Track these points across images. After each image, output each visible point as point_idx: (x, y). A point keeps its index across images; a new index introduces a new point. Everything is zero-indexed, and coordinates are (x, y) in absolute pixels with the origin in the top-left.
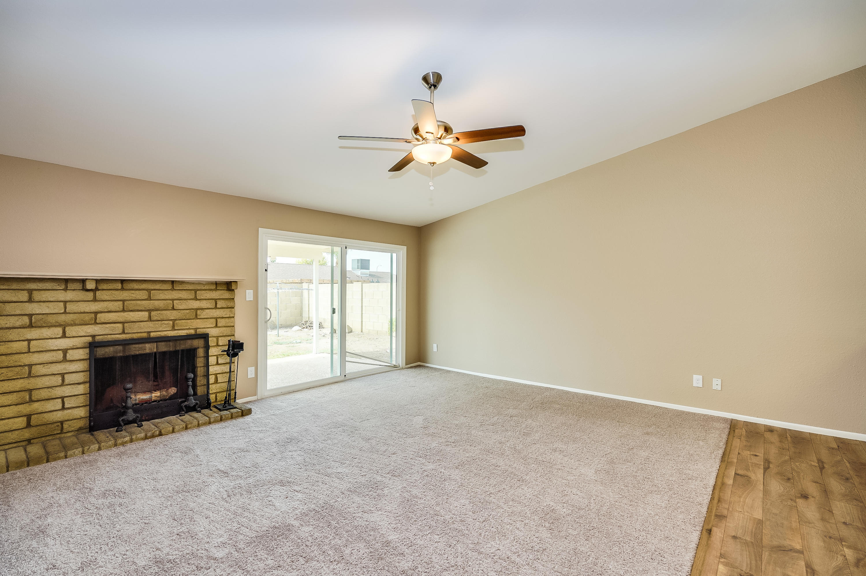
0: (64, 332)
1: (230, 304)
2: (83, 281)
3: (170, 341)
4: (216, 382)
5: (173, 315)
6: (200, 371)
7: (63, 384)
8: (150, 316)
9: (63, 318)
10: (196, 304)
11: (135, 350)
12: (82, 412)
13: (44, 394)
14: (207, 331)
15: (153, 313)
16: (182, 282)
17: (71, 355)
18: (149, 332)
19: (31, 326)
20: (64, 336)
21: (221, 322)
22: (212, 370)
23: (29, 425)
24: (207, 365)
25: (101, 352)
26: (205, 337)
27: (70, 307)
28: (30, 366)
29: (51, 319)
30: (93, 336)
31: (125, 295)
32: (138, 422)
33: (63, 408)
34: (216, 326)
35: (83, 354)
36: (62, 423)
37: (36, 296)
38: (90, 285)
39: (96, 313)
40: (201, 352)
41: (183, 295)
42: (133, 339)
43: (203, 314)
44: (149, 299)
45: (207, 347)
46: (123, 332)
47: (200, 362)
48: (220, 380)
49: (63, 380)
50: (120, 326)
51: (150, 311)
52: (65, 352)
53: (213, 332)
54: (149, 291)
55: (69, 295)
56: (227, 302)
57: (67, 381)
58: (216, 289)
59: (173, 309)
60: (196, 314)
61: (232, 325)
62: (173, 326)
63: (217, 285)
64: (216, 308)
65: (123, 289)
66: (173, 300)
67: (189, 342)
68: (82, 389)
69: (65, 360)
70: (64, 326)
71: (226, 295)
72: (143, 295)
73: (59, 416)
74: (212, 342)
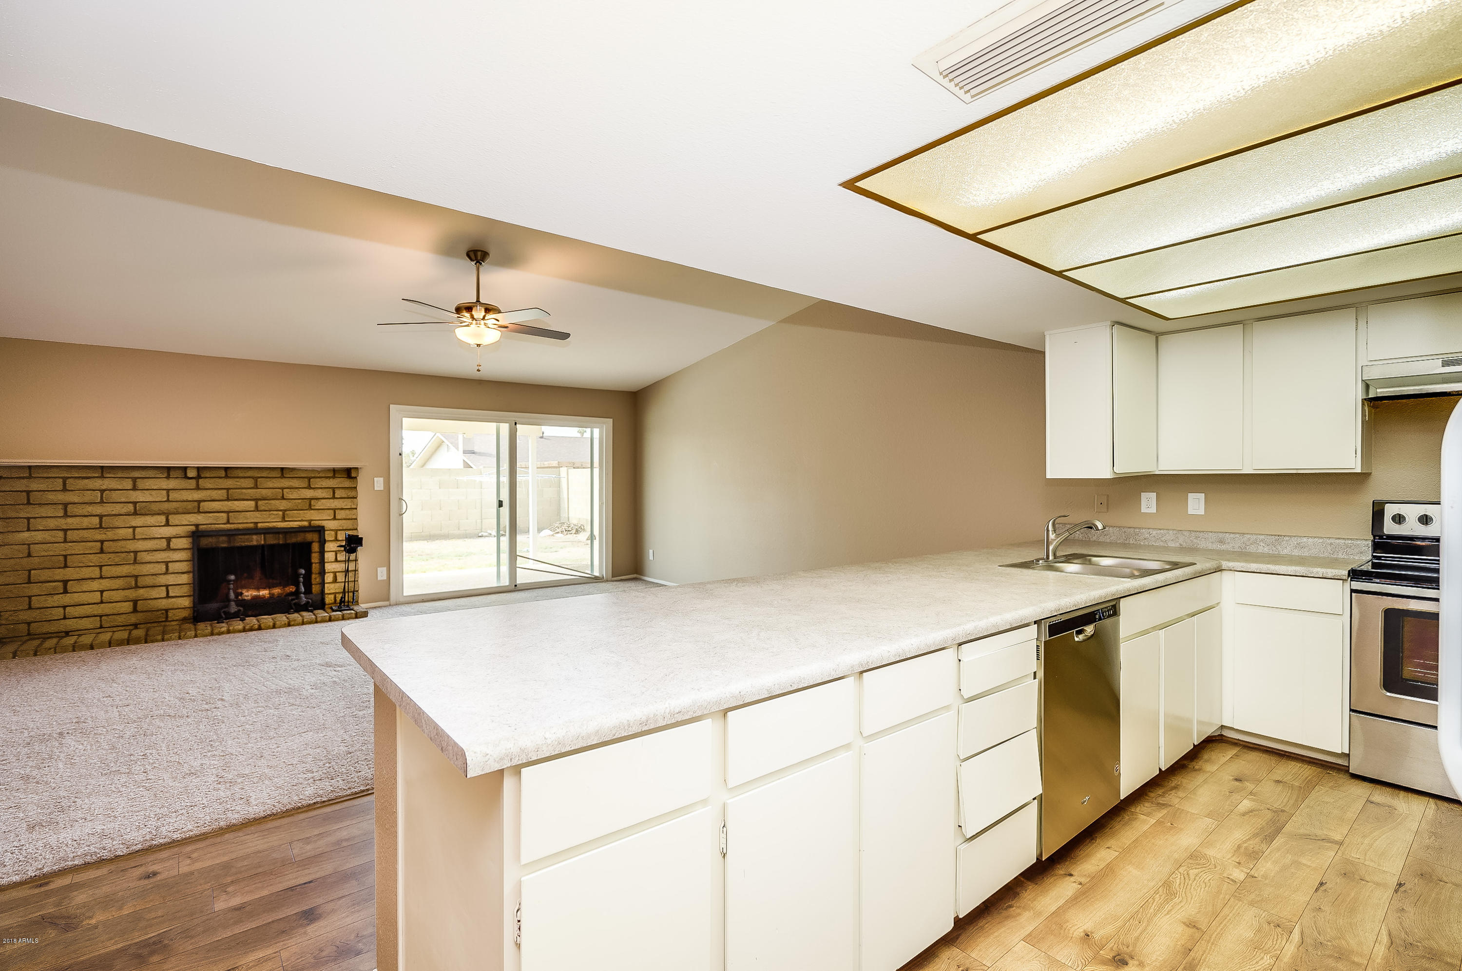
0: (167, 520)
1: (351, 494)
2: (185, 469)
3: (278, 533)
4: (335, 580)
5: (283, 505)
6: (315, 568)
7: (167, 572)
8: (257, 506)
9: (166, 506)
10: (309, 494)
11: (241, 541)
12: (186, 602)
13: (149, 581)
14: (324, 523)
15: (260, 503)
16: (293, 470)
17: (175, 543)
18: (256, 523)
19: (135, 513)
20: (167, 524)
21: (340, 514)
22: (328, 567)
23: (135, 610)
24: (322, 562)
25: (205, 542)
26: (320, 530)
27: (173, 496)
28: (136, 553)
29: (155, 507)
30: (197, 526)
31: (229, 483)
32: (241, 615)
33: (168, 596)
34: (335, 518)
35: (185, 543)
36: (167, 611)
37: (140, 484)
38: (191, 474)
39: (199, 502)
40: (315, 547)
41: (295, 483)
42: (238, 530)
43: (319, 505)
44: (256, 487)
45: (322, 542)
46: (228, 522)
47: (315, 558)
48: (339, 580)
49: (167, 568)
50: (224, 515)
51: (256, 500)
52: (169, 540)
53: (330, 525)
54: (256, 479)
55: (172, 484)
56: (347, 491)
57: (171, 570)
58: (334, 477)
59: (283, 498)
60: (310, 505)
61: (354, 517)
62: (284, 517)
63: (334, 472)
64: (334, 497)
65: (227, 477)
66: (283, 489)
67: (302, 534)
68: (185, 579)
69: (168, 548)
70: (167, 514)
71: (347, 483)
72: (249, 483)
73: (164, 604)
74: (329, 536)
